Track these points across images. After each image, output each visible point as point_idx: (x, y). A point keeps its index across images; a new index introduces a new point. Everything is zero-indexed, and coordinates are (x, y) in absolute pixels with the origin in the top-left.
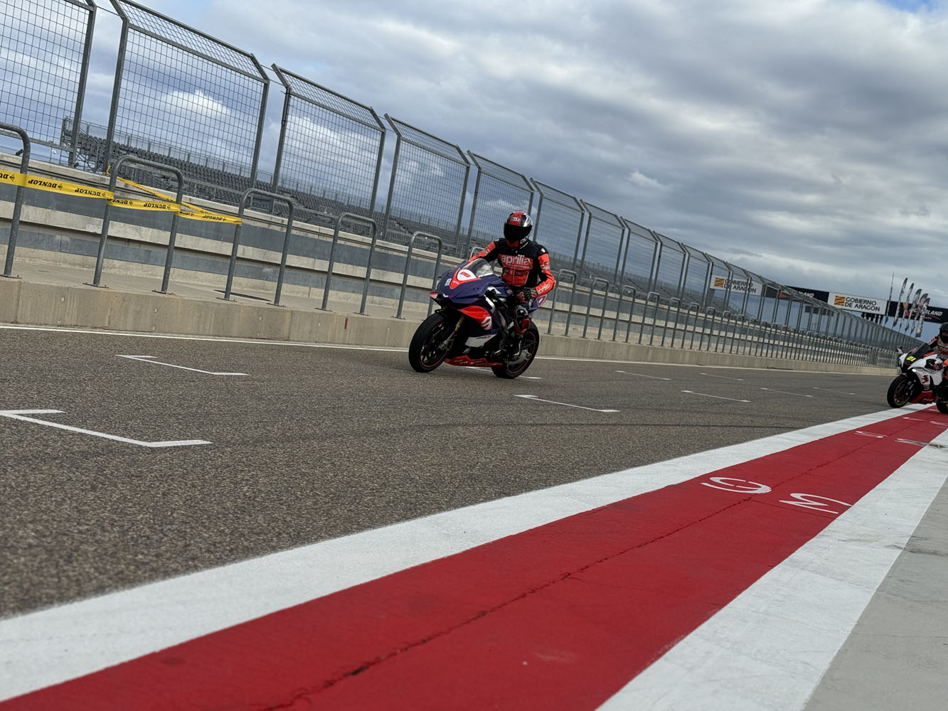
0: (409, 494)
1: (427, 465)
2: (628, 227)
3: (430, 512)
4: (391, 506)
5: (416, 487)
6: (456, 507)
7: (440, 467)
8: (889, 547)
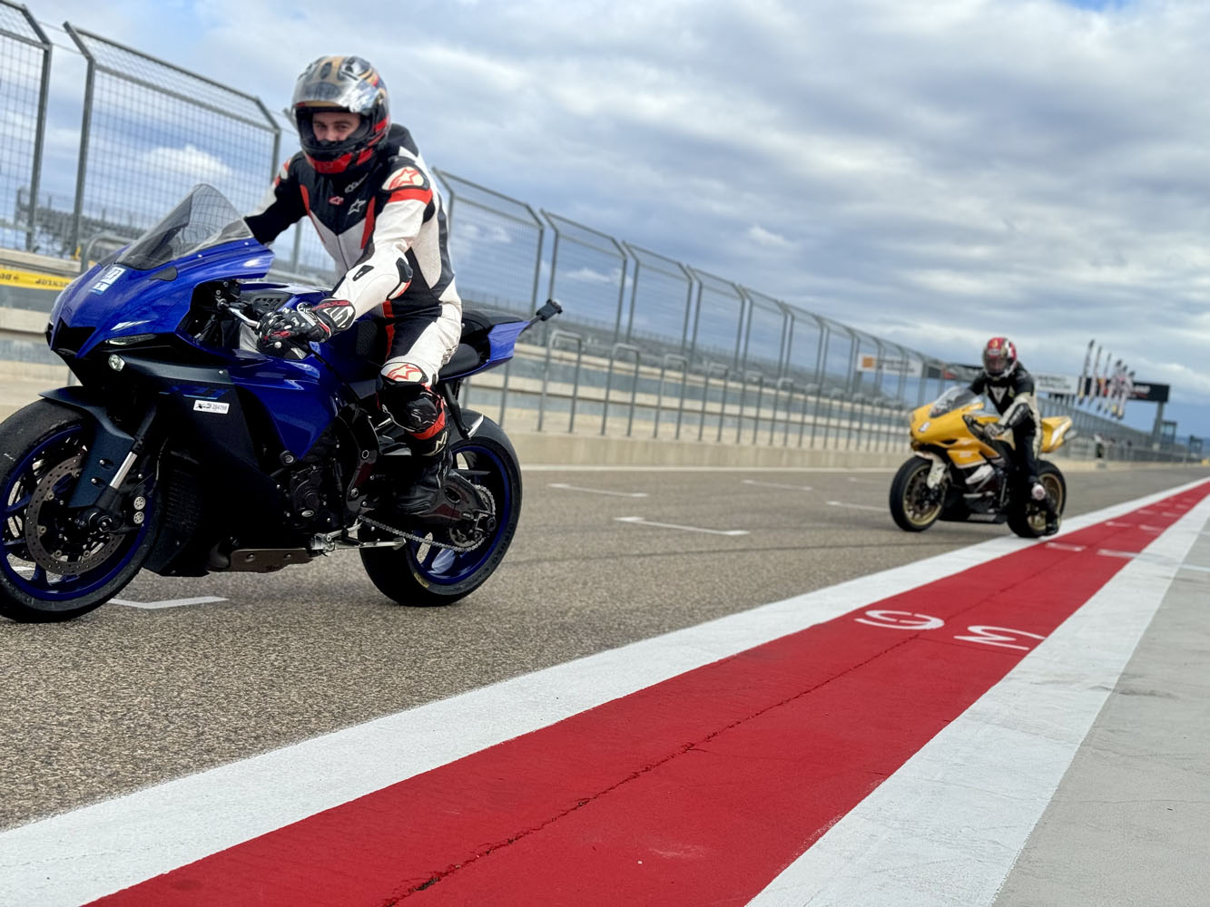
0: (484, 652)
1: (506, 615)
2: (748, 297)
3: (512, 675)
4: (462, 670)
5: (492, 642)
6: (544, 666)
7: (522, 616)
8: (1093, 688)
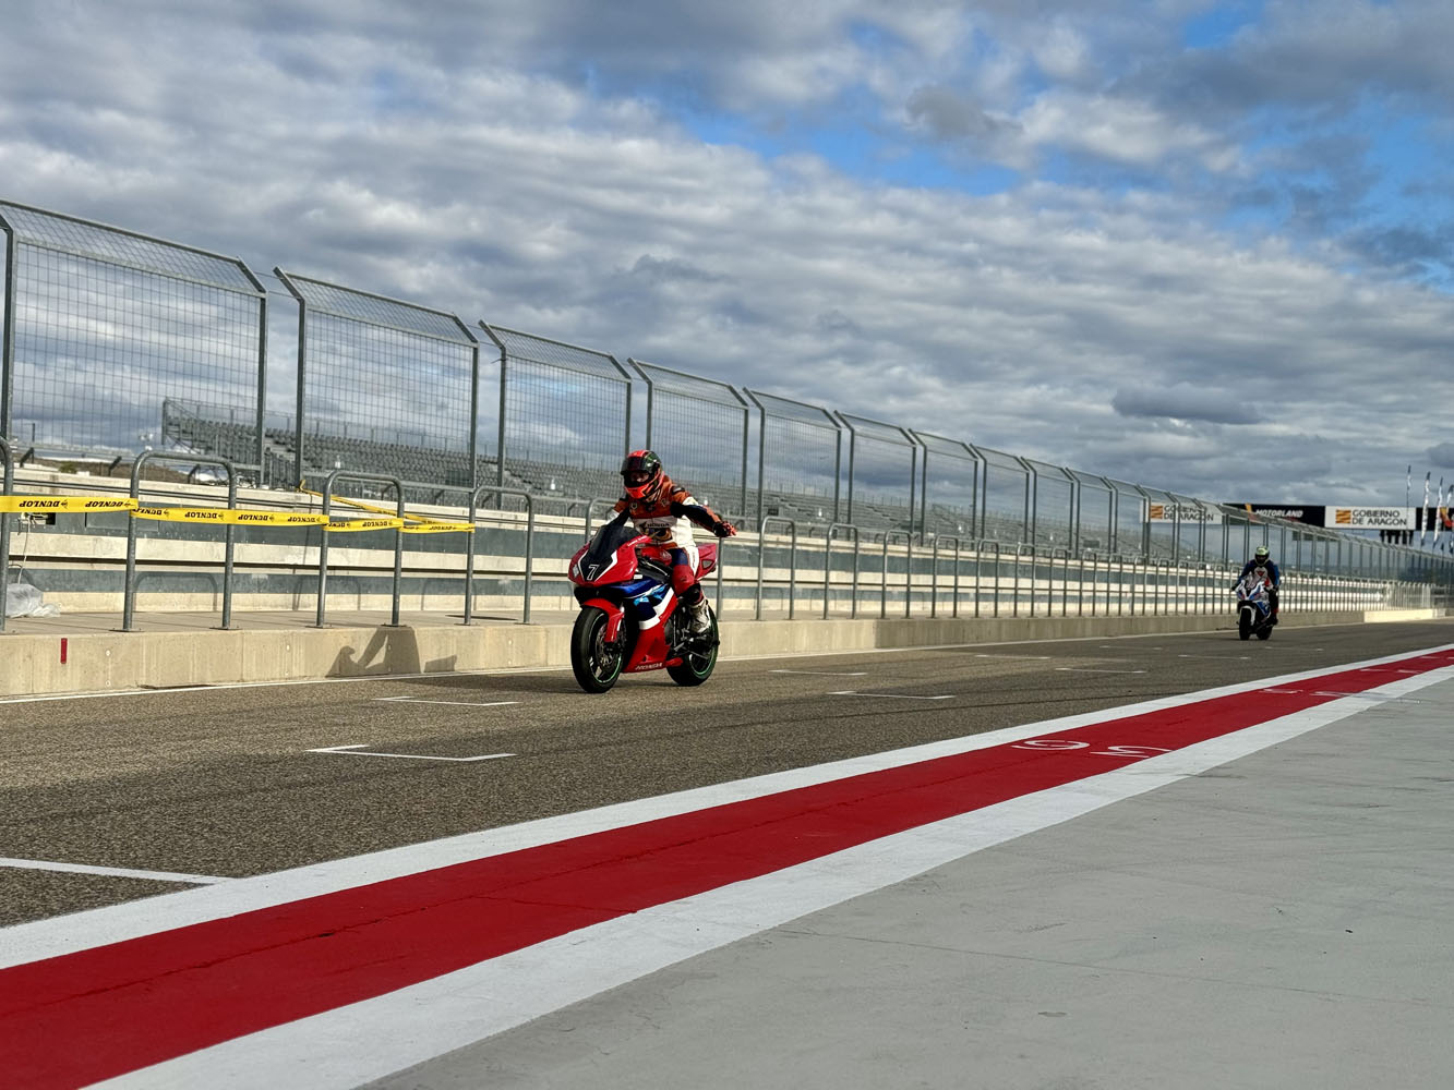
2: (981, 456)
